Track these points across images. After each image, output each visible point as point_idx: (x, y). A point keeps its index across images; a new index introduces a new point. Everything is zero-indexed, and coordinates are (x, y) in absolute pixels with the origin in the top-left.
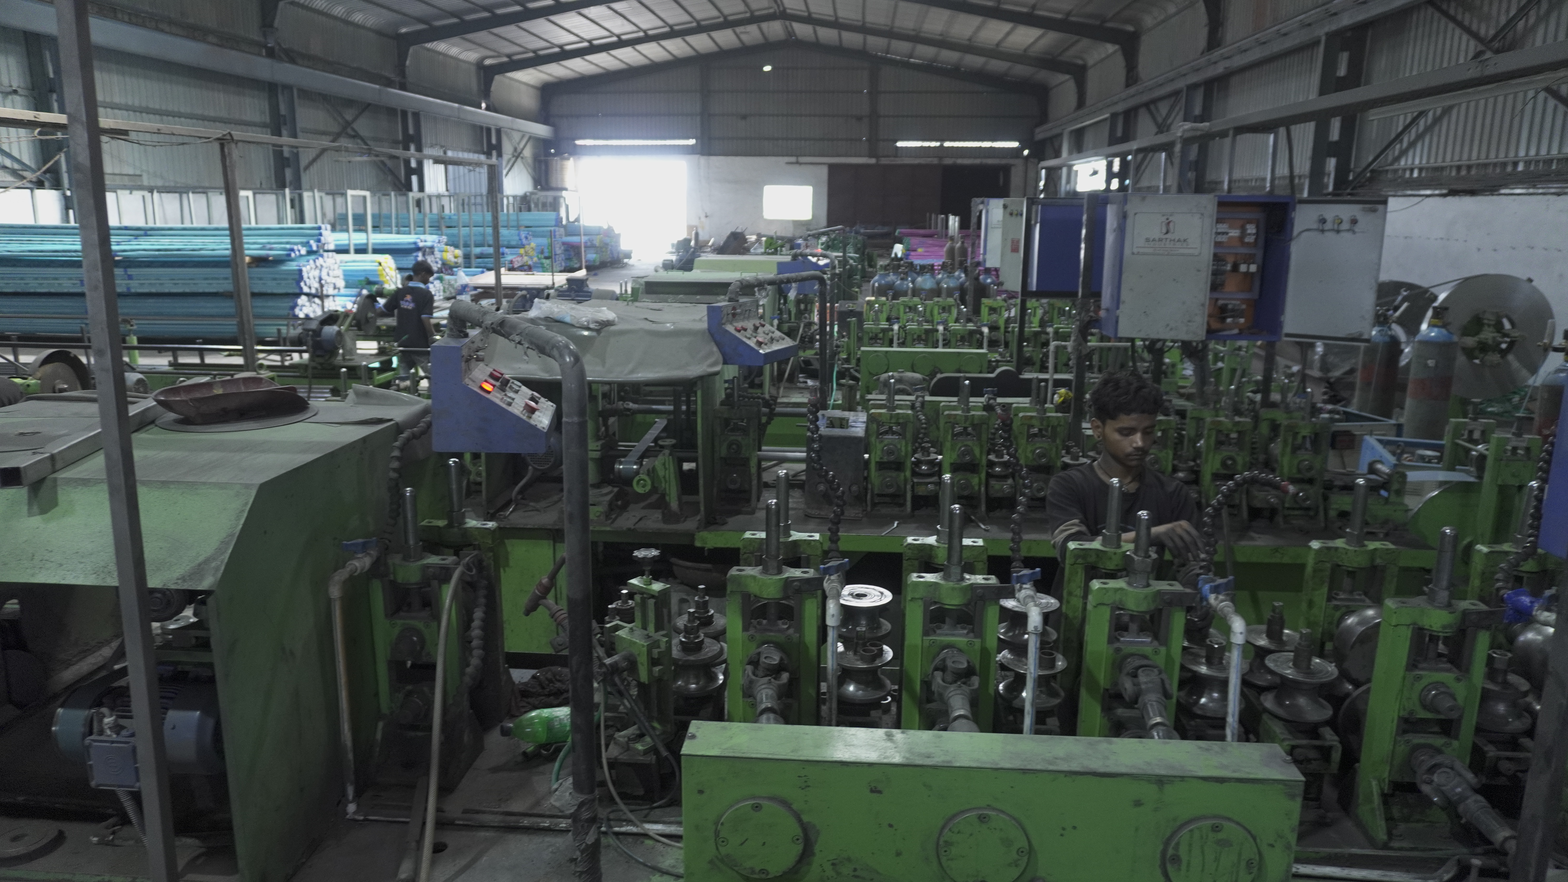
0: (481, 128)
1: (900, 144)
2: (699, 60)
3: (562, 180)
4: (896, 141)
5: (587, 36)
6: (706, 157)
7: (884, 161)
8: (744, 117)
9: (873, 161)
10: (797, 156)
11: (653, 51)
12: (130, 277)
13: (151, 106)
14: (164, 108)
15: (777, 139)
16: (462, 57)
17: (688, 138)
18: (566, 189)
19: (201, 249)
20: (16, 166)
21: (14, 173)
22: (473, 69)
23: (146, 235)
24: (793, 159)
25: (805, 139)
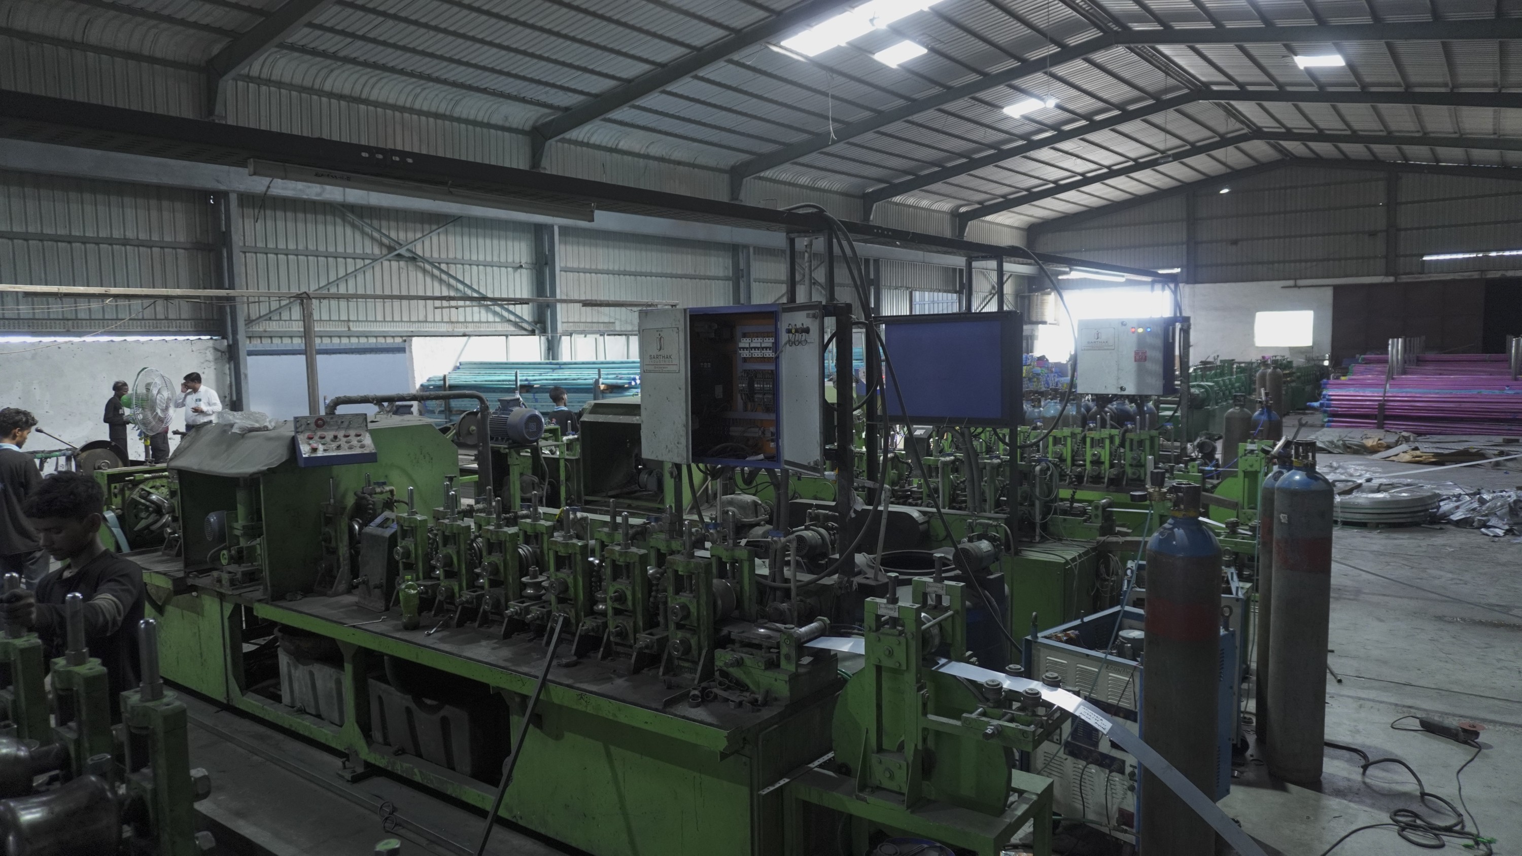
0: (954, 270)
1: (1426, 258)
2: (1183, 189)
3: (1043, 314)
4: (1422, 256)
5: (1052, 178)
6: (1191, 286)
7: (1405, 279)
8: (1235, 242)
9: (1391, 279)
10: (1296, 279)
11: (1127, 186)
12: (536, 400)
13: (628, 269)
14: (638, 270)
15: (1273, 263)
16: (934, 207)
17: (1173, 267)
18: (1044, 323)
19: (578, 379)
20: (518, 320)
21: (516, 324)
22: (948, 217)
23: (561, 368)
24: (1291, 283)
25: (1306, 261)
